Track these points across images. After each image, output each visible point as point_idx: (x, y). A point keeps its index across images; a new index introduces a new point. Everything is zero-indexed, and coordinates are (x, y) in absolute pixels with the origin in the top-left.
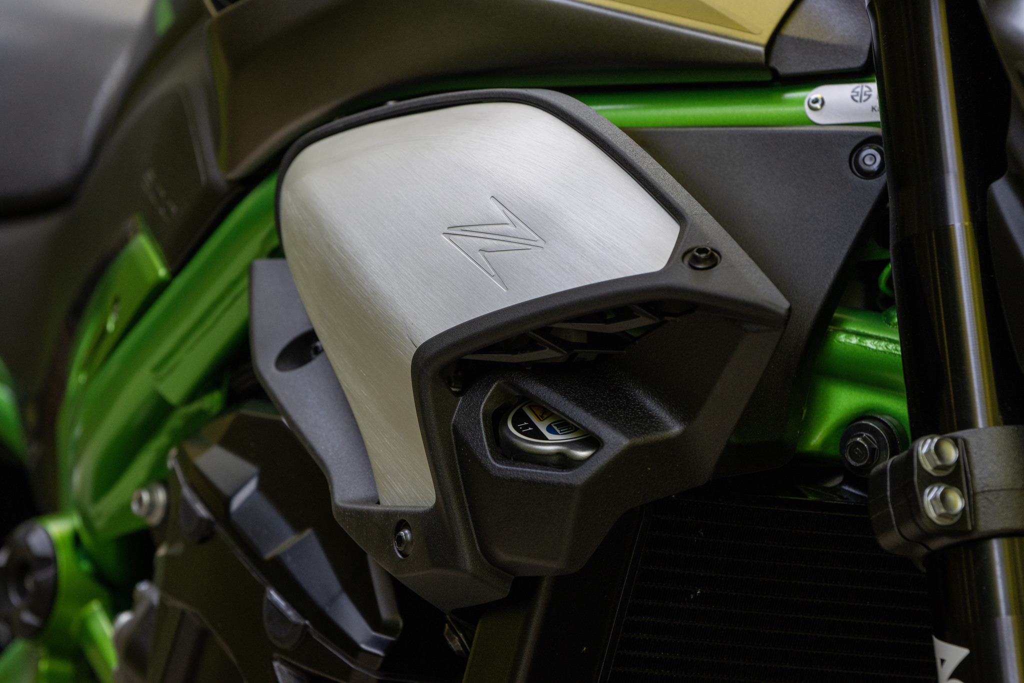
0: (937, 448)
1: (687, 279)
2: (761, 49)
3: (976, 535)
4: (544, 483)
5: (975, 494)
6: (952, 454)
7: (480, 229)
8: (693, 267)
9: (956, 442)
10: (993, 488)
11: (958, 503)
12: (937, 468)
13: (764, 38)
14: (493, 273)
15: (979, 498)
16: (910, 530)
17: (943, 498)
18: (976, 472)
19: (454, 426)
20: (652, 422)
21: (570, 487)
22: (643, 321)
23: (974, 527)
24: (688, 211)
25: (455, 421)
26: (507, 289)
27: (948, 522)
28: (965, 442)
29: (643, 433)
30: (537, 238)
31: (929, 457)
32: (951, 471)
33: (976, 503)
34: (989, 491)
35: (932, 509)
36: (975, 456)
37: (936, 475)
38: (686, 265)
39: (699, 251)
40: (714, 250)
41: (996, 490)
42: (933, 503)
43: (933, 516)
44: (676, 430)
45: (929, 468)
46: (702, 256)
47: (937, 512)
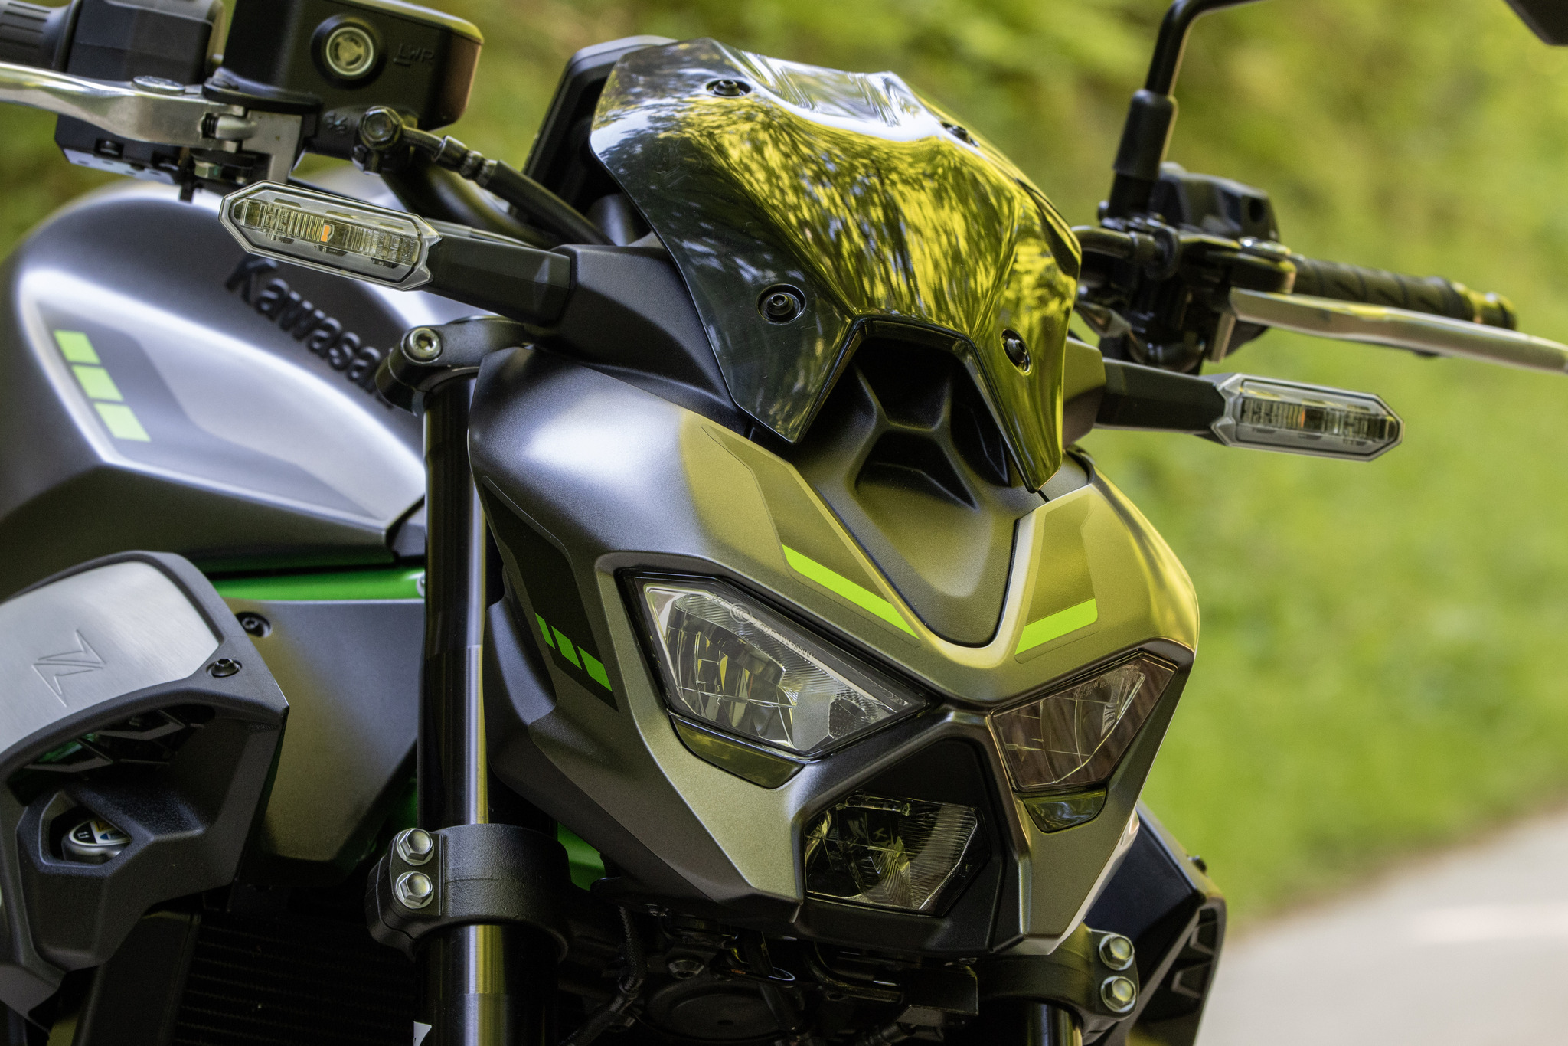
0: (413, 839)
1: (212, 684)
2: (383, 533)
3: (445, 922)
4: (79, 877)
5: (446, 884)
6: (426, 844)
7: (60, 657)
8: (215, 676)
9: (435, 839)
10: (463, 879)
11: (428, 888)
12: (411, 857)
13: (386, 523)
14: (61, 692)
15: (450, 887)
16: (391, 919)
17: (411, 884)
18: (451, 865)
19: (18, 831)
20: (180, 823)
21: (100, 880)
22: (172, 727)
23: (444, 913)
25: (20, 828)
26: (67, 704)
27: (418, 905)
28: (445, 838)
29: (169, 832)
30: (100, 660)
31: (404, 847)
32: (423, 860)
33: (446, 889)
34: (460, 880)
35: (401, 893)
36: (451, 849)
37: (411, 863)
38: (210, 672)
39: (221, 661)
40: (236, 662)
41: (466, 880)
42: (403, 888)
43: (402, 899)
44: (198, 831)
45: (405, 858)
46: (223, 665)
47: (406, 896)
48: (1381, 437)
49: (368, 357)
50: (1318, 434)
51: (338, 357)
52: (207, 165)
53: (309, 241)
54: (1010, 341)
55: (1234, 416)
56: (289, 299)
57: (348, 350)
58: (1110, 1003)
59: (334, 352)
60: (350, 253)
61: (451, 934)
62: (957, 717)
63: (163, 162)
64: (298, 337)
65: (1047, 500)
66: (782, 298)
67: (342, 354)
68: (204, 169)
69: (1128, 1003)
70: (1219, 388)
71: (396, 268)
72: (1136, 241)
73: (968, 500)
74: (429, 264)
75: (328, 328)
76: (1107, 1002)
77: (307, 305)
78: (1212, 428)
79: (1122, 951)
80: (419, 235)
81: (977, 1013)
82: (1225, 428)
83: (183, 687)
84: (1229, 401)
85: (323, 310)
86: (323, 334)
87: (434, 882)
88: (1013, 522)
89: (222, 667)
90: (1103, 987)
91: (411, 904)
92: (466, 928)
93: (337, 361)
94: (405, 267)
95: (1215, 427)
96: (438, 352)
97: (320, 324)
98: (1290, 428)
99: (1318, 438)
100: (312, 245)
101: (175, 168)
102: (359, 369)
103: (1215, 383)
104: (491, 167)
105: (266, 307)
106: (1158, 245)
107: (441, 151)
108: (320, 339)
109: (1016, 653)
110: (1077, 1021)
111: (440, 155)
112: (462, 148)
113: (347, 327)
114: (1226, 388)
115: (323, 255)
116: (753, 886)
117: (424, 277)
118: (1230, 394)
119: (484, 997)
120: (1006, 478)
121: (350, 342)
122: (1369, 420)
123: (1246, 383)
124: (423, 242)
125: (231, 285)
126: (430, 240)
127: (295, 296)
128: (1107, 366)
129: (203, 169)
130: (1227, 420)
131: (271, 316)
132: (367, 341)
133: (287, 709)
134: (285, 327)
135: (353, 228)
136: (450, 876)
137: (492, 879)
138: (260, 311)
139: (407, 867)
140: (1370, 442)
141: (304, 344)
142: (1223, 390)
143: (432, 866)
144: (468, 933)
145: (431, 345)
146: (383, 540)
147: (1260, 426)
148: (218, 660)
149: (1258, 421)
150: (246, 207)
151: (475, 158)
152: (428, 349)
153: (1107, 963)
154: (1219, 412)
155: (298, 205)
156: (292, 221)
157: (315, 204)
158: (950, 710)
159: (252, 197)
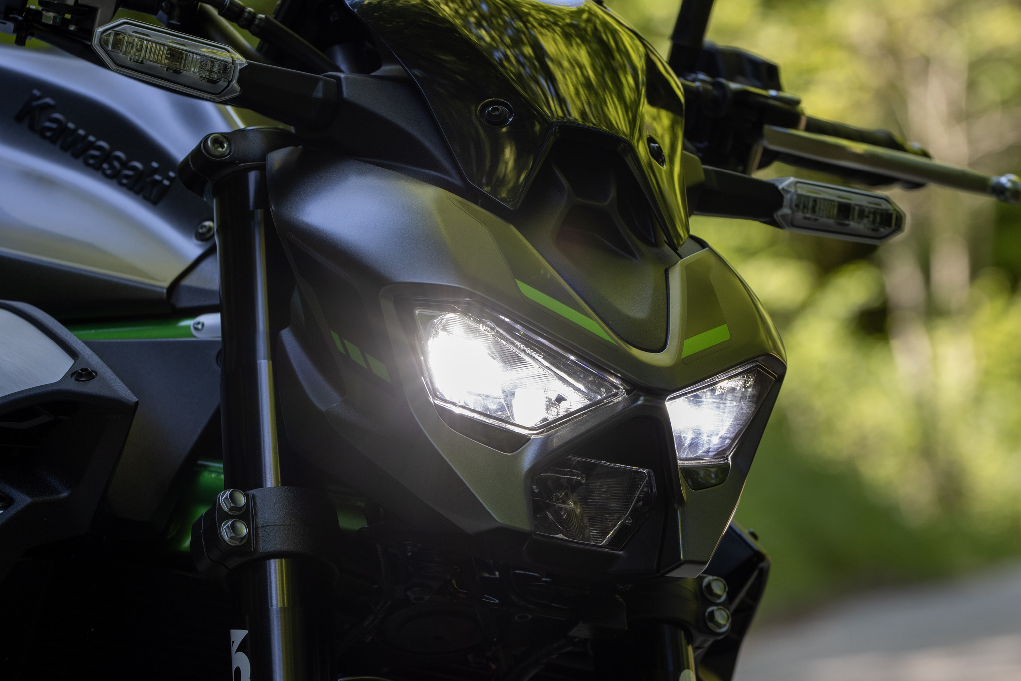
0: (231, 495)
1: (74, 386)
2: (165, 291)
3: (256, 556)
5: (257, 528)
6: (242, 500)
8: (77, 380)
9: (247, 496)
10: (270, 524)
11: (244, 531)
12: (231, 509)
13: (166, 284)
15: (260, 530)
17: (233, 528)
18: (260, 515)
20: (49, 489)
22: (44, 419)
23: (255, 550)
24: (81, 352)
27: (237, 543)
28: (254, 496)
29: (42, 495)
31: (226, 502)
32: (239, 511)
33: (257, 533)
34: (267, 526)
35: (225, 533)
36: (259, 504)
37: (230, 514)
38: (73, 379)
39: (82, 370)
40: (92, 371)
41: (271, 526)
42: (227, 531)
43: (226, 538)
44: (65, 494)
45: (226, 509)
46: (84, 373)
47: (229, 537)
48: (890, 225)
49: (134, 168)
50: (846, 222)
51: (109, 169)
52: (52, 15)
53: (157, 62)
54: (652, 144)
55: (791, 208)
56: (66, 128)
57: (116, 164)
58: (712, 625)
59: (105, 166)
60: (184, 73)
61: (258, 565)
62: (645, 400)
63: (13, 14)
64: (76, 156)
65: (681, 258)
66: (498, 109)
67: (112, 167)
68: (50, 17)
69: (725, 625)
70: (780, 187)
71: (217, 84)
72: (701, 89)
73: (634, 256)
74: (239, 82)
75: (100, 148)
76: (710, 625)
77: (81, 132)
78: (775, 216)
79: (719, 588)
80: (233, 60)
81: (626, 628)
82: (784, 217)
83: (55, 388)
84: (787, 197)
85: (94, 135)
86: (96, 153)
87: (248, 527)
88: (663, 271)
89: (82, 374)
90: (707, 614)
91: (232, 543)
92: (268, 562)
93: (109, 172)
94: (223, 84)
95: (777, 216)
96: (228, 151)
97: (92, 145)
98: (828, 217)
99: (847, 225)
100: (159, 65)
101: (20, 18)
102: (127, 177)
103: (777, 184)
104: (261, 19)
105: (49, 134)
106: (716, 93)
107: (227, 7)
108: (93, 157)
109: (683, 357)
110: (690, 640)
111: (225, 10)
112: (241, 6)
113: (114, 147)
114: (786, 188)
115: (164, 73)
116: (499, 521)
117: (234, 91)
118: (787, 192)
119: (283, 610)
120: (653, 241)
121: (118, 158)
122: (882, 215)
123: (798, 185)
124: (236, 66)
125: (19, 118)
126: (241, 64)
127: (71, 125)
128: (705, 170)
129: (48, 17)
130: (786, 211)
131: (53, 140)
132: (131, 157)
133: (137, 402)
134: (65, 148)
135: (187, 55)
136: (260, 523)
137: (290, 525)
138: (44, 136)
139: (227, 517)
140: (882, 230)
141: (80, 160)
142: (783, 189)
143: (246, 514)
144: (270, 564)
145: (223, 147)
146: (165, 295)
147: (808, 215)
148: (80, 369)
149: (807, 212)
150: (111, 38)
151: (250, 13)
152: (220, 149)
153: (709, 597)
154: (780, 205)
155: (148, 36)
156: (144, 49)
157: (159, 36)
158: (641, 396)
159: (115, 29)
